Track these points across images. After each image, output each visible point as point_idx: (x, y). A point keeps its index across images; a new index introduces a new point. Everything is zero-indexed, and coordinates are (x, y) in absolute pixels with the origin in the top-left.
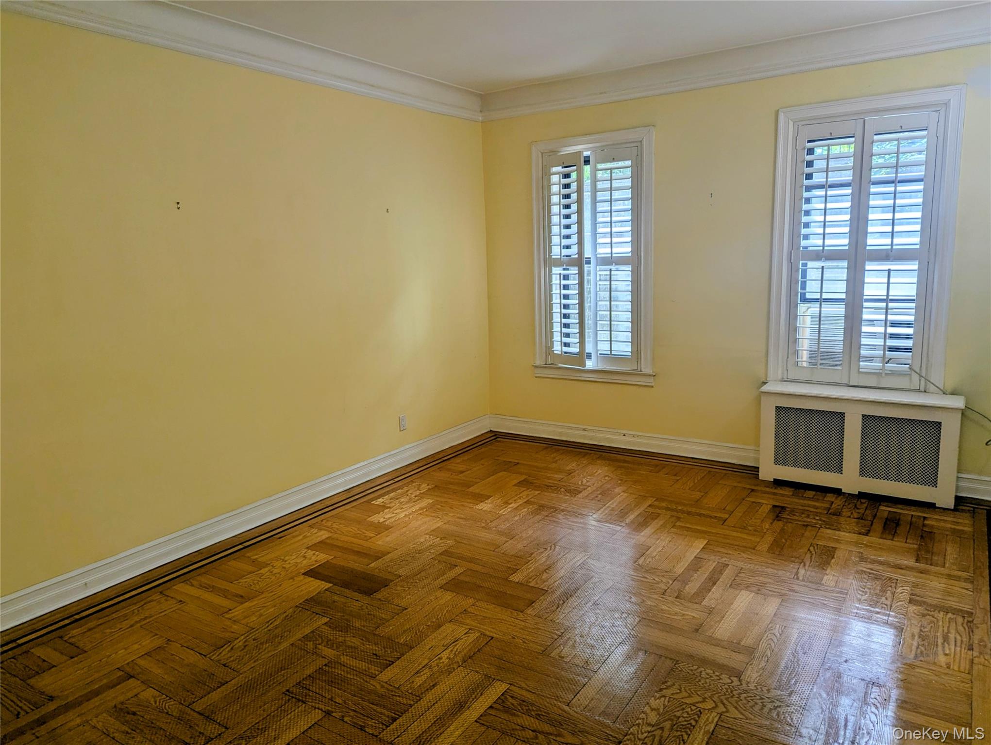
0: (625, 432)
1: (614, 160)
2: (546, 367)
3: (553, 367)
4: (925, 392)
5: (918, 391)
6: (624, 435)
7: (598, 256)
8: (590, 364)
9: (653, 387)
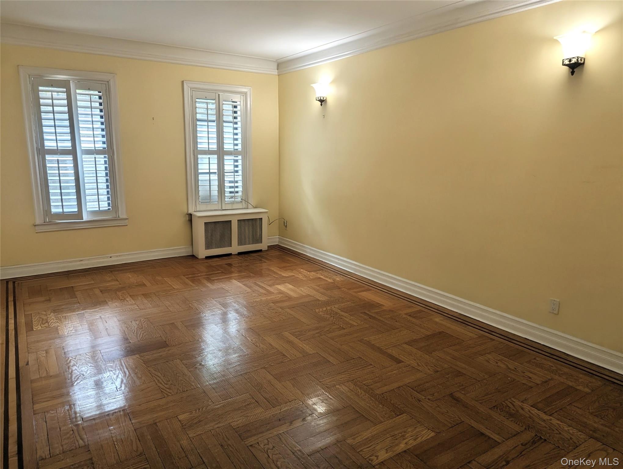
0: (110, 255)
1: (89, 89)
2: (45, 224)
3: (50, 224)
4: (247, 208)
5: (245, 208)
6: (111, 257)
7: (82, 148)
8: (86, 217)
9: (127, 225)
